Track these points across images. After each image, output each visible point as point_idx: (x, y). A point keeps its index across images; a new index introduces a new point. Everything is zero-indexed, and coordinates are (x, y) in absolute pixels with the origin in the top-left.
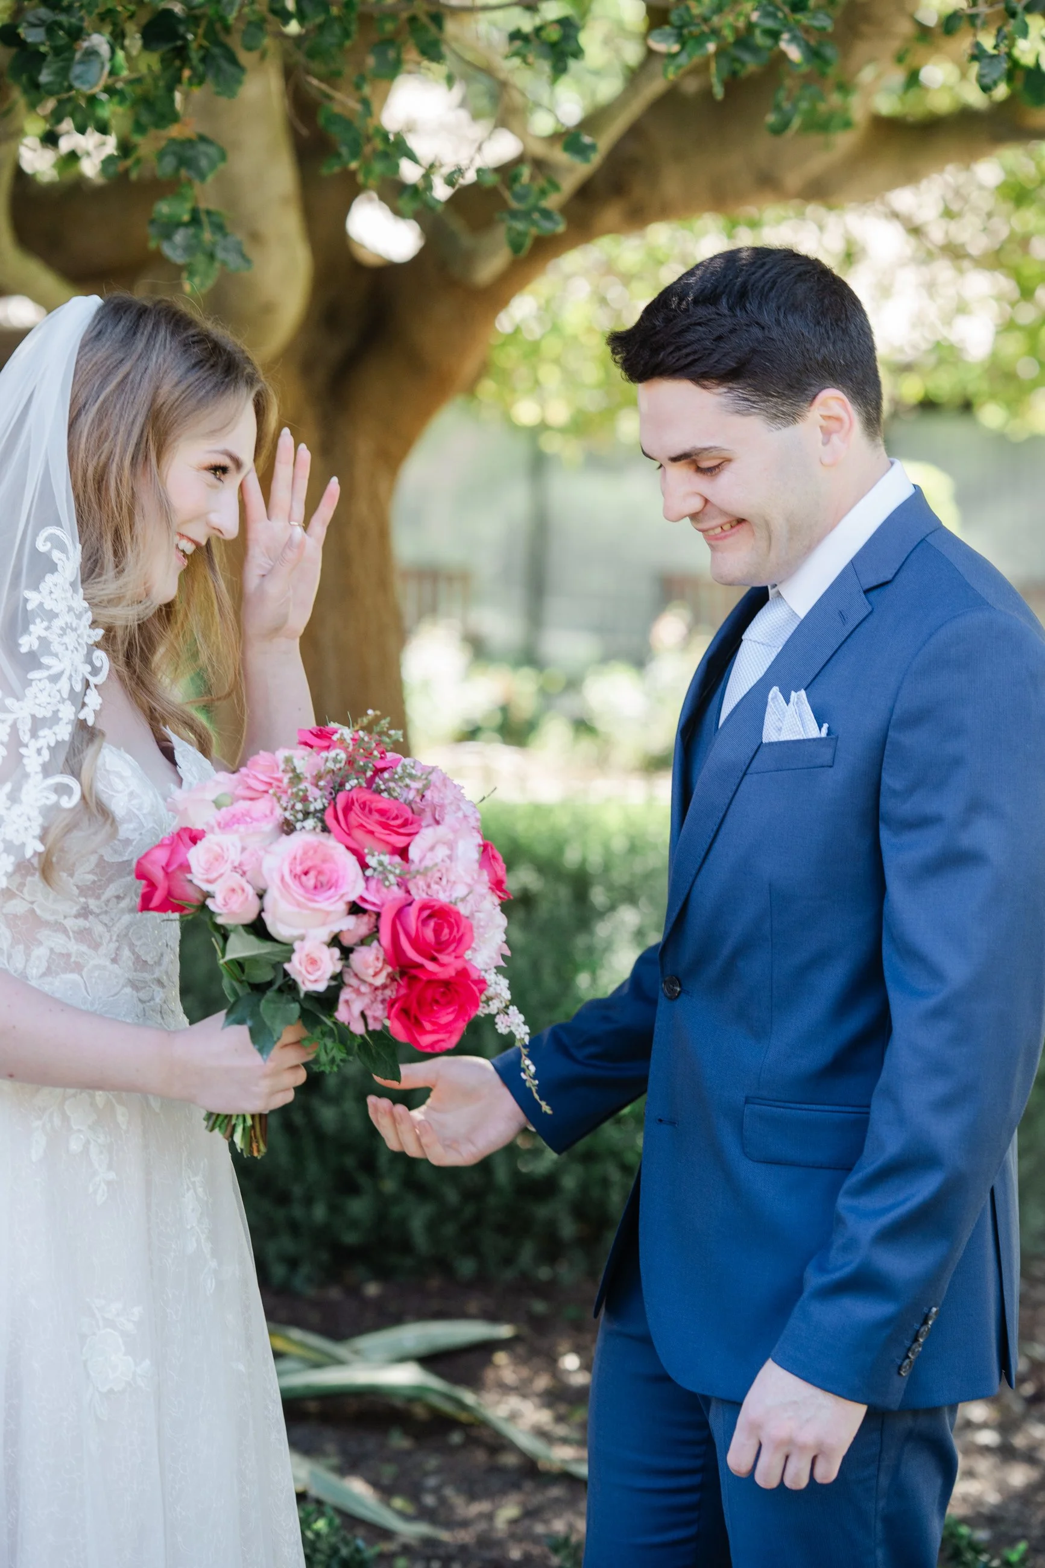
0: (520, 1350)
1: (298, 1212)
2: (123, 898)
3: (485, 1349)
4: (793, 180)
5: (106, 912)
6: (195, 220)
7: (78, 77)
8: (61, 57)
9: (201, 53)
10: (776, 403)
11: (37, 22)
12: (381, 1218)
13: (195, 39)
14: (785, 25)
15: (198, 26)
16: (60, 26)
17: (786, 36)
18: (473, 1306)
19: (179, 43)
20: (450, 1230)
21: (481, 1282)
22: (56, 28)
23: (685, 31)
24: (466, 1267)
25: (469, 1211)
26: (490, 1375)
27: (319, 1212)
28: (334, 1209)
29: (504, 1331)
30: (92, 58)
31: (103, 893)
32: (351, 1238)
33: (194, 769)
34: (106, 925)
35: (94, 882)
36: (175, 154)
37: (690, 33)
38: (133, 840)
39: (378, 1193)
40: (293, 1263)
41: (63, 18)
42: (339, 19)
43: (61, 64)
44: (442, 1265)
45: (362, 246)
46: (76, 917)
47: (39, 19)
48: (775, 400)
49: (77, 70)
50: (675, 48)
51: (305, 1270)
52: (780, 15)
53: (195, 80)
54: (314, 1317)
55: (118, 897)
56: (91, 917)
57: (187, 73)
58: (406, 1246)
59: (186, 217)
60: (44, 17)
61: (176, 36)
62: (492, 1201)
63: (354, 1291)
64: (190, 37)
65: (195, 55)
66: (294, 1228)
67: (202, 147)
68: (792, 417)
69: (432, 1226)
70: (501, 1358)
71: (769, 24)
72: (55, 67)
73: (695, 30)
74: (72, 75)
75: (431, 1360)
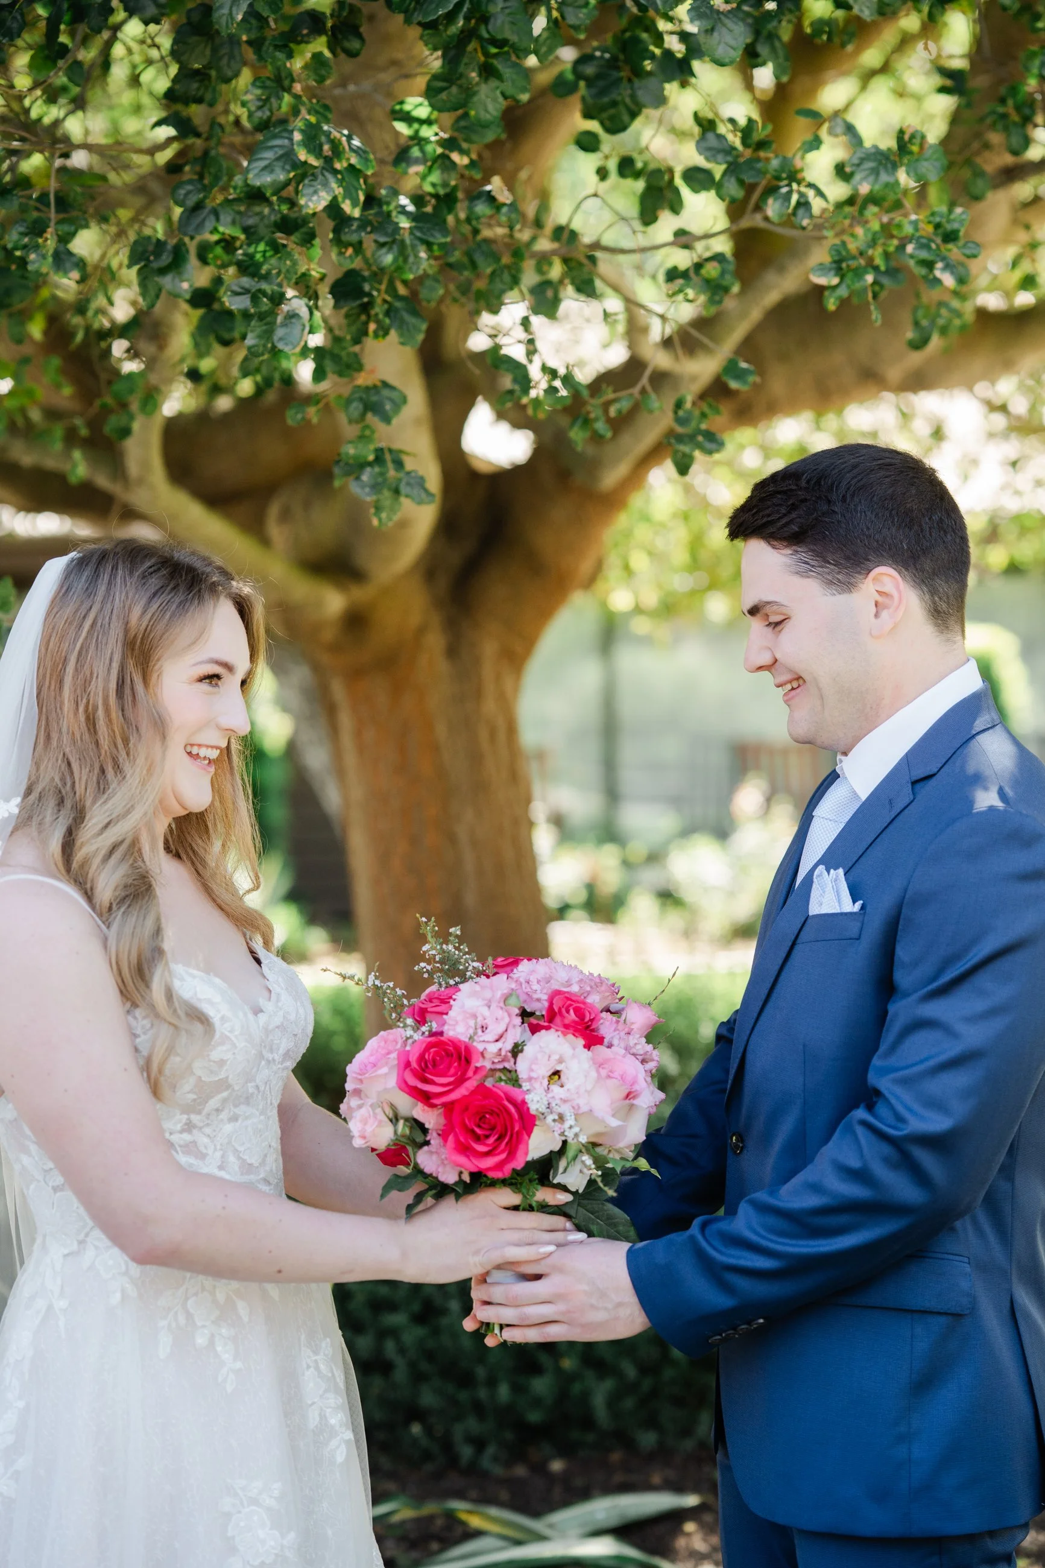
0: (708, 1518)
1: (483, 1394)
2: (222, 1111)
3: (674, 1518)
4: (894, 373)
5: (208, 1125)
6: (379, 459)
7: (281, 339)
8: (264, 321)
9: (386, 306)
10: (833, 570)
11: (239, 290)
12: (563, 1395)
13: (379, 295)
14: (938, 255)
15: (380, 283)
16: (264, 293)
17: (939, 265)
18: (656, 1479)
19: (366, 300)
20: (629, 1403)
21: (661, 1455)
22: (261, 296)
23: (844, 265)
24: (648, 1439)
25: (647, 1384)
26: (681, 1543)
27: (504, 1392)
28: (517, 1389)
29: (691, 1500)
30: (293, 320)
31: (203, 1109)
32: (534, 1417)
33: (280, 979)
34: (209, 1136)
35: (195, 1100)
36: (361, 399)
37: (848, 266)
38: (227, 1060)
39: (559, 1371)
40: (480, 1444)
41: (265, 286)
42: (507, 267)
43: (264, 328)
44: (623, 1439)
45: (477, 458)
46: (182, 1131)
47: (242, 288)
48: (832, 567)
49: (280, 332)
50: (835, 281)
51: (491, 1450)
52: (933, 246)
53: (381, 333)
54: (504, 1495)
55: (217, 1110)
56: (195, 1131)
57: (372, 327)
58: (588, 1422)
59: (371, 458)
60: (247, 286)
61: (361, 293)
62: (668, 1373)
63: (540, 1468)
64: (375, 293)
65: (378, 309)
66: (479, 1409)
67: (386, 392)
68: (848, 586)
69: (613, 1401)
70: (690, 1527)
71: (924, 255)
72: (258, 330)
73: (853, 264)
74: (275, 338)
75: (625, 1531)
